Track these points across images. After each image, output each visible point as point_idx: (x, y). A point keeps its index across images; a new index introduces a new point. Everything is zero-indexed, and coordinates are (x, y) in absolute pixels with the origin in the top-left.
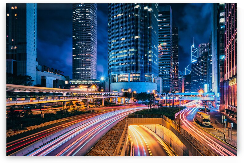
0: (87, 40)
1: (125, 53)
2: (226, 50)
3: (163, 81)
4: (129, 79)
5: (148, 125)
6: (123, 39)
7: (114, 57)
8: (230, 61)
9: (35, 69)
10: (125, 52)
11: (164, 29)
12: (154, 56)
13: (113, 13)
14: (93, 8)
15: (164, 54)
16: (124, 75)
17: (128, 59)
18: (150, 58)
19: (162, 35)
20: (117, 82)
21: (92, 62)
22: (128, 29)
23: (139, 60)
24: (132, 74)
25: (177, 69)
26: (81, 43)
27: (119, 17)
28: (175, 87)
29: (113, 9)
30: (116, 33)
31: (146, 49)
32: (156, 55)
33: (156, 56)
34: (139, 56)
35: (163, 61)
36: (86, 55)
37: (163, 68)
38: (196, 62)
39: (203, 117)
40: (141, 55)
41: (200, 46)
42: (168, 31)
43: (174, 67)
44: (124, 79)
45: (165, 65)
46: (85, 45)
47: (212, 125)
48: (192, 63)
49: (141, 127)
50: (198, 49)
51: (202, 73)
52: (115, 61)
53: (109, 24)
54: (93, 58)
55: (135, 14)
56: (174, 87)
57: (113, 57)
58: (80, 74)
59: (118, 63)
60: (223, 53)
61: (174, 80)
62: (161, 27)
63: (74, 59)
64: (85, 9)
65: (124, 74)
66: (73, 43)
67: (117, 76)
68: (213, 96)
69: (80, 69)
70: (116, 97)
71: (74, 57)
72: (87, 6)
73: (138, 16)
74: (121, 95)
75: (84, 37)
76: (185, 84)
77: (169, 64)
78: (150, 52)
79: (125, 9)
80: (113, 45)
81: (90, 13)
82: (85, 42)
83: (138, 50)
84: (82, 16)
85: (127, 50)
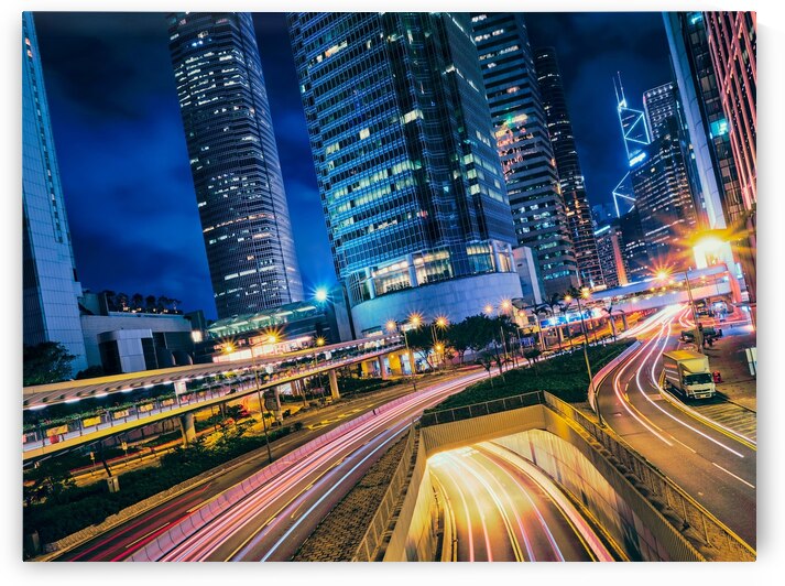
0: (243, 163)
1: (380, 184)
2: (725, 100)
3: (539, 258)
4: (414, 279)
5: (506, 440)
6: (364, 134)
7: (346, 207)
8: (746, 137)
9: (77, 312)
10: (380, 182)
11: (503, 66)
12: (486, 173)
13: (311, 48)
14: (242, 43)
15: (525, 158)
16: (395, 267)
17: (395, 203)
18: (474, 181)
19: (502, 87)
20: (372, 296)
21: (275, 242)
22: (376, 95)
23: (436, 200)
24: (419, 255)
25: (581, 202)
26: (224, 179)
27: (333, 56)
28: (589, 272)
29: (307, 35)
30: (336, 115)
31: (453, 153)
32: (494, 166)
33: (495, 172)
34: (433, 185)
35: (525, 184)
36: (251, 217)
37: (528, 209)
38: (645, 160)
39: (684, 368)
40: (439, 178)
41: (647, 99)
42: (520, 71)
43: (567, 197)
44: (395, 282)
45: (533, 197)
46: (239, 185)
47: (723, 392)
48: (631, 169)
49: (483, 451)
50: (643, 110)
51: (675, 197)
52: (352, 219)
53: (304, 90)
54: (276, 224)
55: (386, 36)
56: (586, 270)
57: (341, 206)
58: (242, 293)
59: (361, 225)
60: (718, 112)
61: (581, 244)
62: (491, 61)
63: (211, 242)
64: (216, 53)
65: (394, 261)
66: (196, 186)
67: (368, 276)
68: (726, 278)
69: (240, 277)
70: (378, 356)
71: (208, 236)
72: (221, 42)
73: (399, 40)
74: (396, 344)
75: (230, 156)
76: (625, 253)
77: (545, 189)
78: (468, 160)
79: (350, 25)
80: (332, 163)
81: (233, 63)
82: (237, 173)
83: (422, 160)
84: (210, 80)
85: (385, 171)
